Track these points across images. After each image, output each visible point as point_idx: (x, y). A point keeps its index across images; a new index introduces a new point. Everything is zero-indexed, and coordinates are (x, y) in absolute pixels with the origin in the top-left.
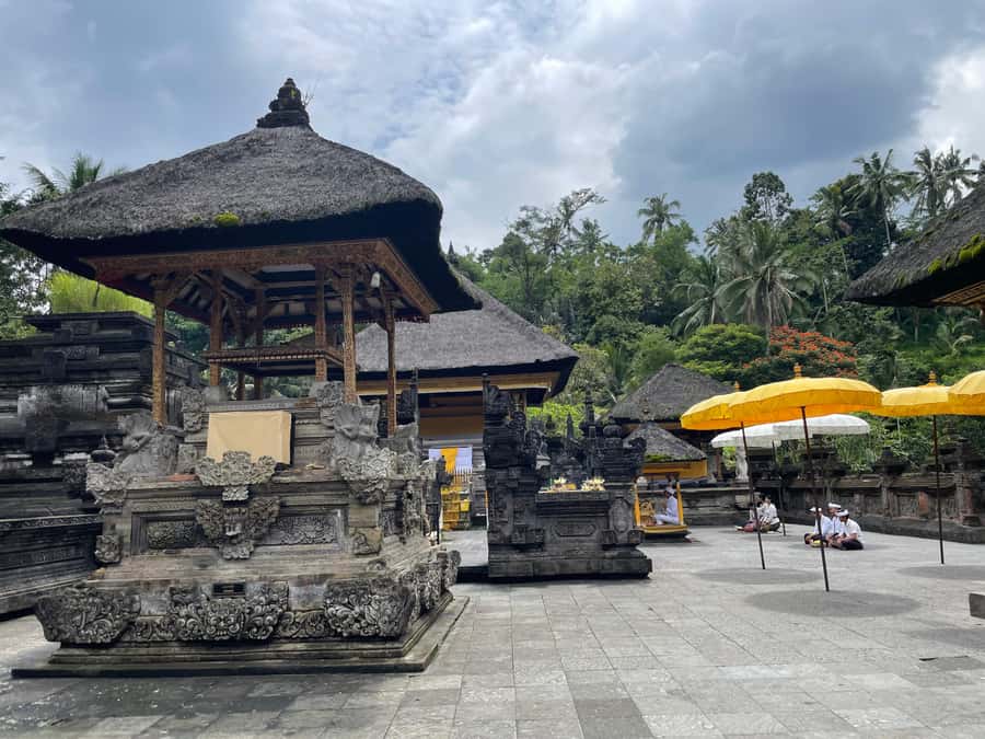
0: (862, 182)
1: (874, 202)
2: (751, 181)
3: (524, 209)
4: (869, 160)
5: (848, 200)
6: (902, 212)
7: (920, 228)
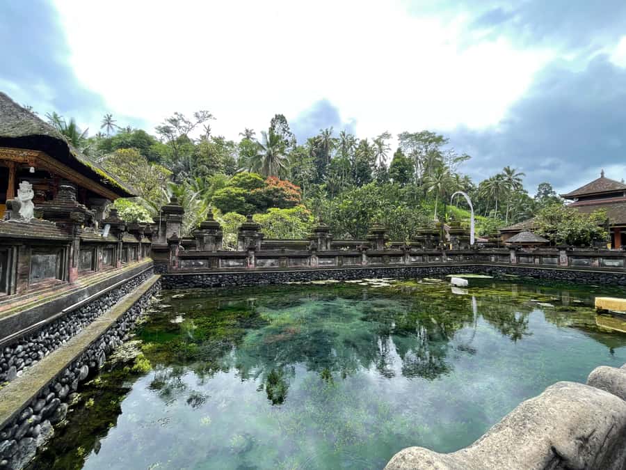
0: (322, 138)
1: (325, 147)
2: (274, 117)
3: (176, 113)
4: (325, 131)
5: (316, 144)
6: (333, 154)
7: (339, 160)
